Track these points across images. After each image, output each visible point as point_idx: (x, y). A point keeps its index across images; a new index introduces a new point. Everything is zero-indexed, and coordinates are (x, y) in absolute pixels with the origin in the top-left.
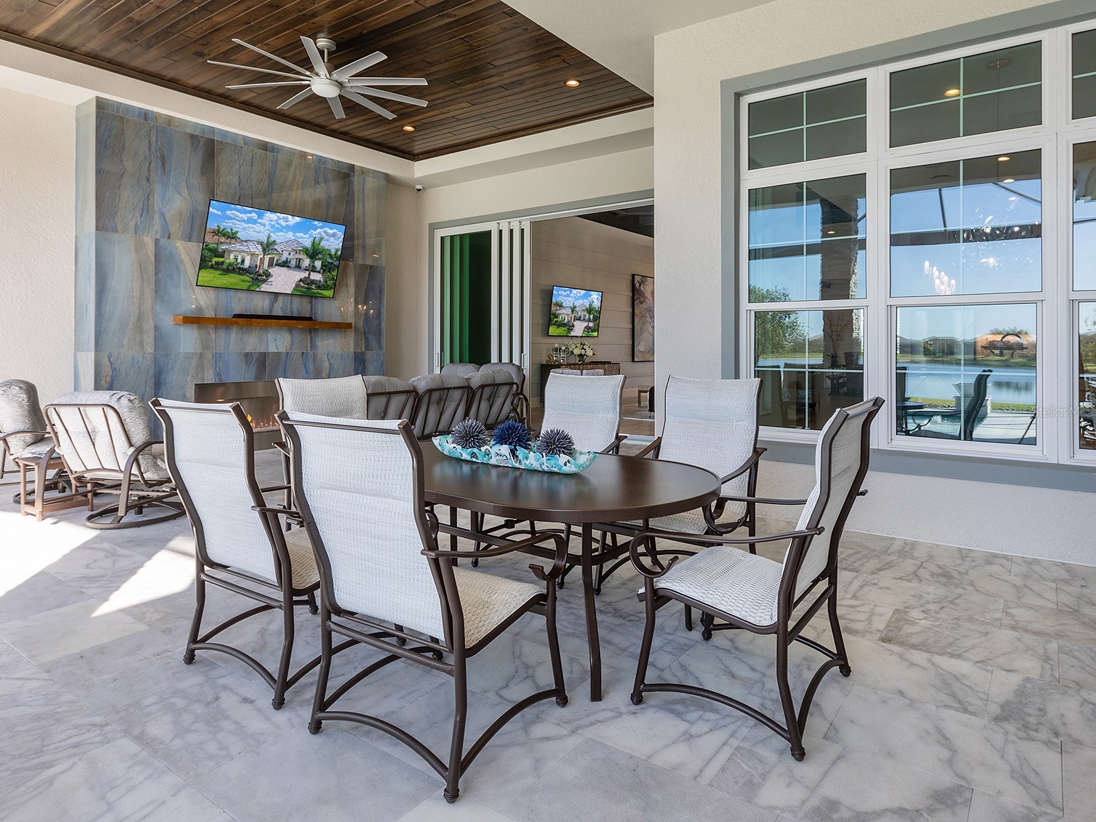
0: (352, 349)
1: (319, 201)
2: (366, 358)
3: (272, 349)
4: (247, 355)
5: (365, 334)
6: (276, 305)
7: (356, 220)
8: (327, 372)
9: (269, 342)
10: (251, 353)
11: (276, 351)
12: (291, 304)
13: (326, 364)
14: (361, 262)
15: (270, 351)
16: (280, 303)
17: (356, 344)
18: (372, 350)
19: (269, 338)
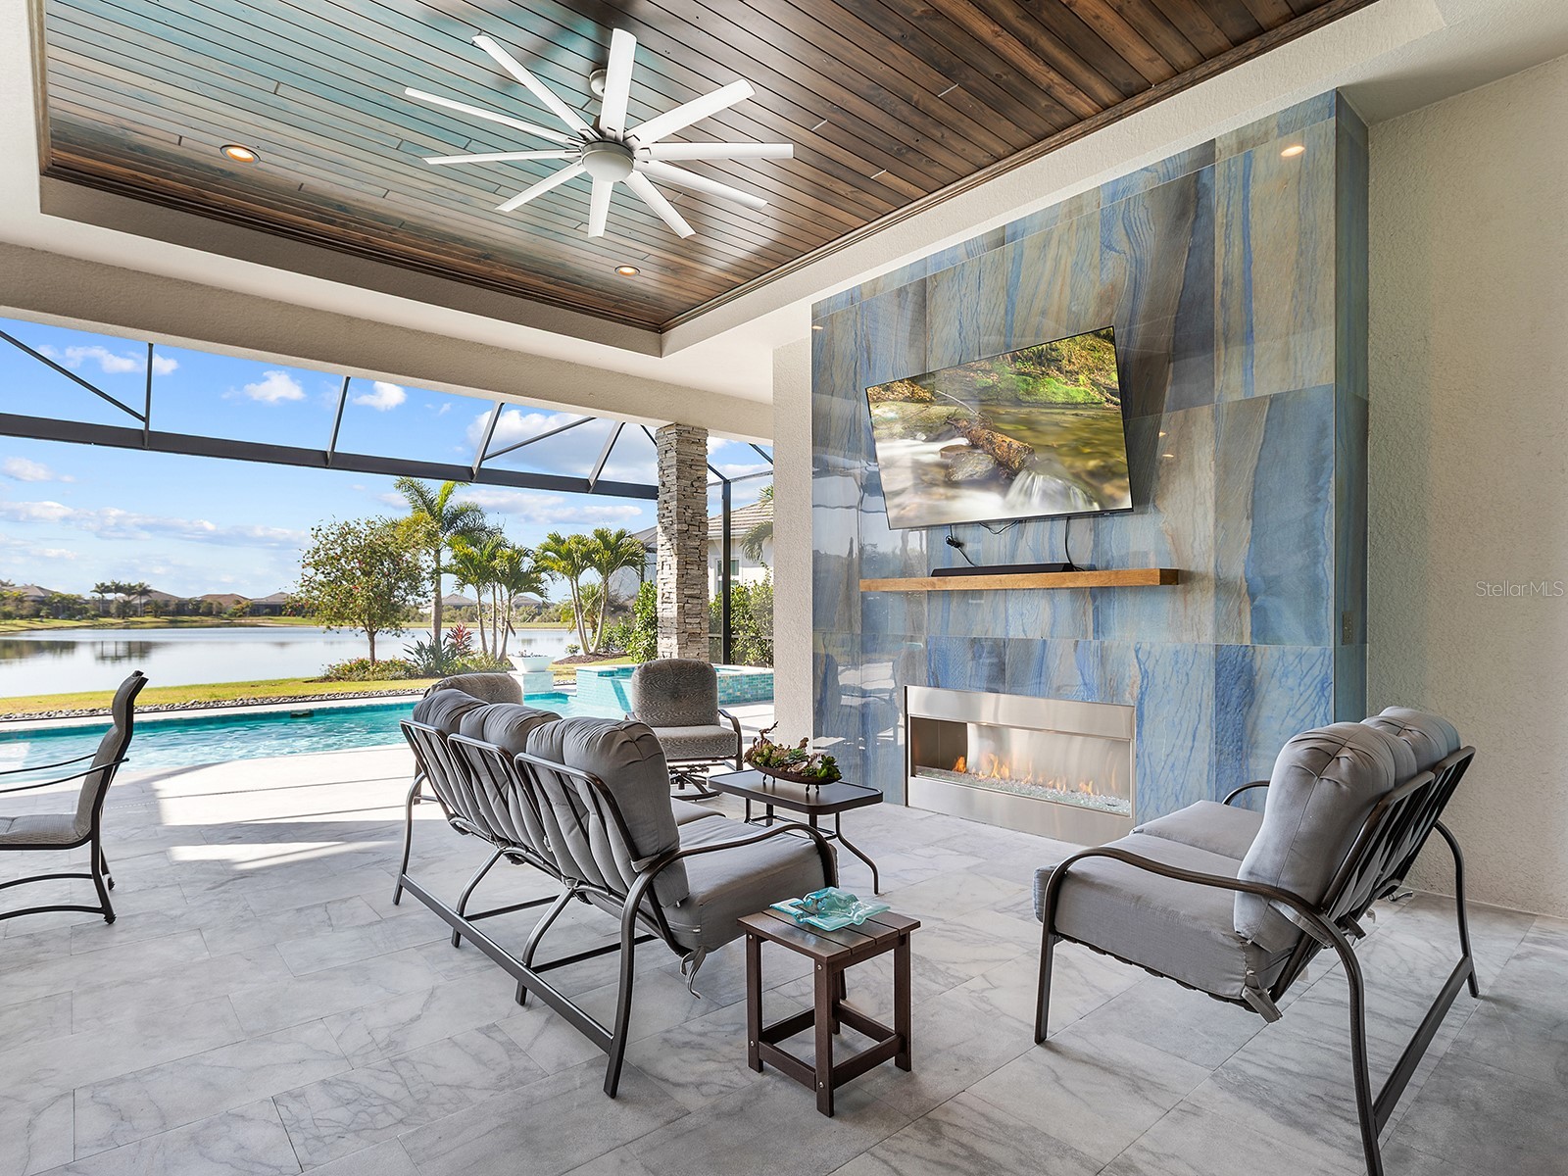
0: (1208, 638)
1: (1113, 288)
2: (1257, 664)
3: (1016, 633)
4: (974, 641)
5: (1253, 597)
6: (1022, 544)
7: (1218, 288)
8: (1136, 691)
9: (1010, 618)
10: (980, 639)
11: (1022, 636)
12: (1050, 539)
13: (1133, 671)
14: (1238, 396)
15: (1010, 637)
16: (1030, 539)
17: (1219, 626)
18: (1278, 641)
19: (1010, 611)
